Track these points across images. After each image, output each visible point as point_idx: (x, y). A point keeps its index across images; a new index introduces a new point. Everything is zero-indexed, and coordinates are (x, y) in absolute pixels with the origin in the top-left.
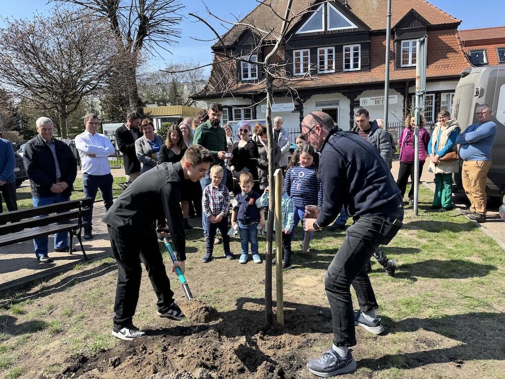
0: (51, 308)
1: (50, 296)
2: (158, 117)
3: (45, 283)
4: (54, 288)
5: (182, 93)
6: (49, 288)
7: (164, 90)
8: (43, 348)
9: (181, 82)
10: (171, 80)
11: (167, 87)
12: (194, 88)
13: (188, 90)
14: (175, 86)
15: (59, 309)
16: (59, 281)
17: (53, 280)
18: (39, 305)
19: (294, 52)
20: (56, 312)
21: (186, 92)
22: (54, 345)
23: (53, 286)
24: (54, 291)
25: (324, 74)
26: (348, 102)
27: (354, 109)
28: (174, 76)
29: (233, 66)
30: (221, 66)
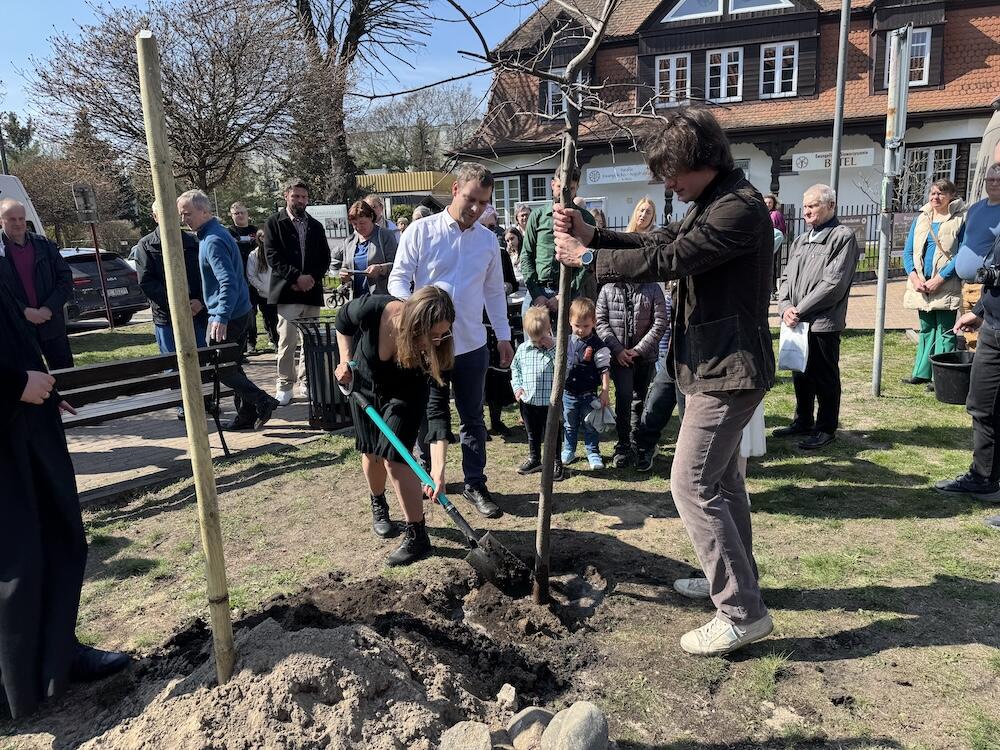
0: (157, 537)
1: (158, 517)
2: (385, 195)
3: (152, 495)
4: (166, 504)
5: (436, 146)
6: (158, 503)
7: (401, 142)
8: (135, 602)
9: (434, 124)
10: (414, 121)
11: (408, 135)
12: (460, 135)
13: (448, 140)
14: (422, 131)
15: (170, 541)
16: (177, 492)
17: (166, 489)
18: (138, 532)
19: (658, 60)
20: (165, 545)
21: (444, 143)
22: (155, 600)
23: (165, 501)
24: (166, 509)
25: (721, 105)
26: (768, 162)
27: (780, 178)
28: (420, 112)
29: (531, 91)
30: (509, 91)
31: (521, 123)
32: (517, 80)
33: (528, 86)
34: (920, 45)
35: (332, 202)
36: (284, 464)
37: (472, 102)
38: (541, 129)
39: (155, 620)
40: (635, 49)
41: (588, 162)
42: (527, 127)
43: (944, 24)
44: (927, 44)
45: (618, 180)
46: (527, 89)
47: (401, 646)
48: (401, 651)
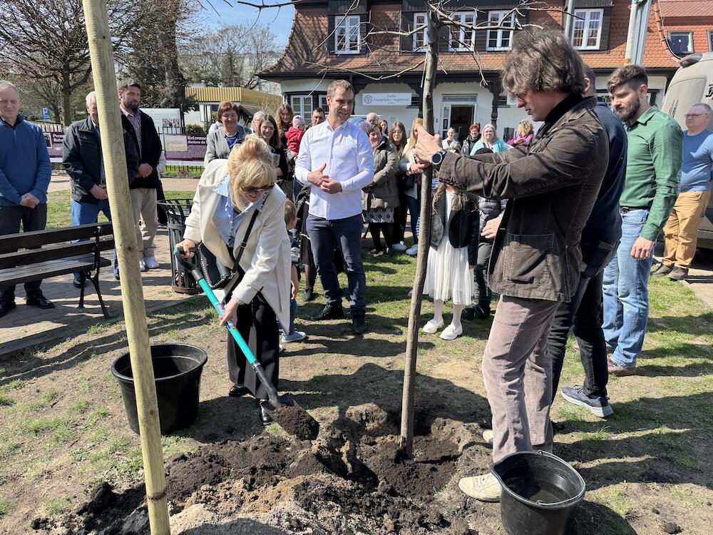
0: (53, 397)
1: (50, 375)
2: (206, 103)
3: (42, 354)
4: (57, 363)
5: (241, 69)
6: (48, 361)
7: (215, 64)
8: (42, 466)
9: (241, 52)
10: (225, 48)
11: (220, 60)
12: (260, 63)
13: (251, 65)
14: (231, 58)
15: (66, 399)
16: (65, 351)
17: (54, 349)
19: (416, 15)
20: (61, 403)
21: (247, 68)
22: (60, 463)
23: (54, 359)
24: (57, 368)
25: (459, 53)
26: (491, 97)
27: (498, 109)
28: (230, 42)
29: (321, 31)
30: (306, 30)
31: (314, 54)
32: (311, 22)
33: (320, 28)
34: (595, 20)
35: (166, 106)
36: (158, 324)
37: (270, 38)
38: (329, 60)
39: (63, 483)
40: (399, 6)
41: (363, 88)
42: (318, 58)
43: (612, 7)
44: (600, 20)
45: (385, 103)
46: (318, 29)
47: (325, 519)
48: (325, 524)
